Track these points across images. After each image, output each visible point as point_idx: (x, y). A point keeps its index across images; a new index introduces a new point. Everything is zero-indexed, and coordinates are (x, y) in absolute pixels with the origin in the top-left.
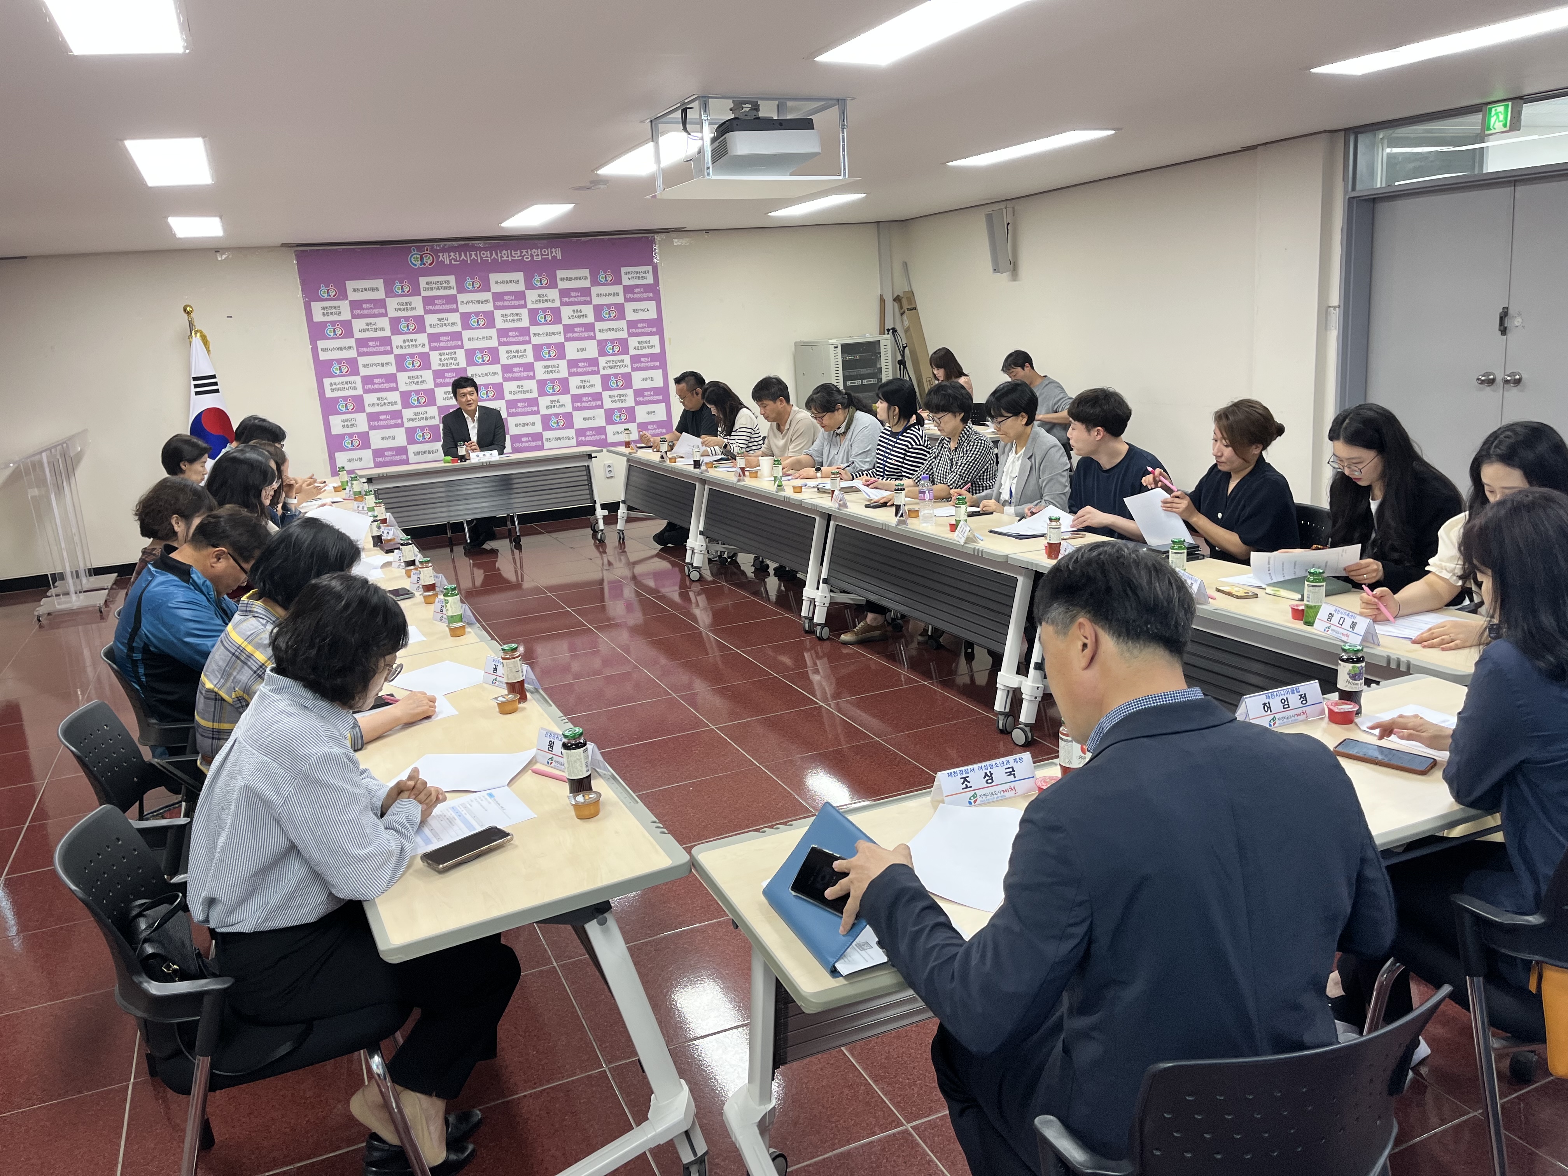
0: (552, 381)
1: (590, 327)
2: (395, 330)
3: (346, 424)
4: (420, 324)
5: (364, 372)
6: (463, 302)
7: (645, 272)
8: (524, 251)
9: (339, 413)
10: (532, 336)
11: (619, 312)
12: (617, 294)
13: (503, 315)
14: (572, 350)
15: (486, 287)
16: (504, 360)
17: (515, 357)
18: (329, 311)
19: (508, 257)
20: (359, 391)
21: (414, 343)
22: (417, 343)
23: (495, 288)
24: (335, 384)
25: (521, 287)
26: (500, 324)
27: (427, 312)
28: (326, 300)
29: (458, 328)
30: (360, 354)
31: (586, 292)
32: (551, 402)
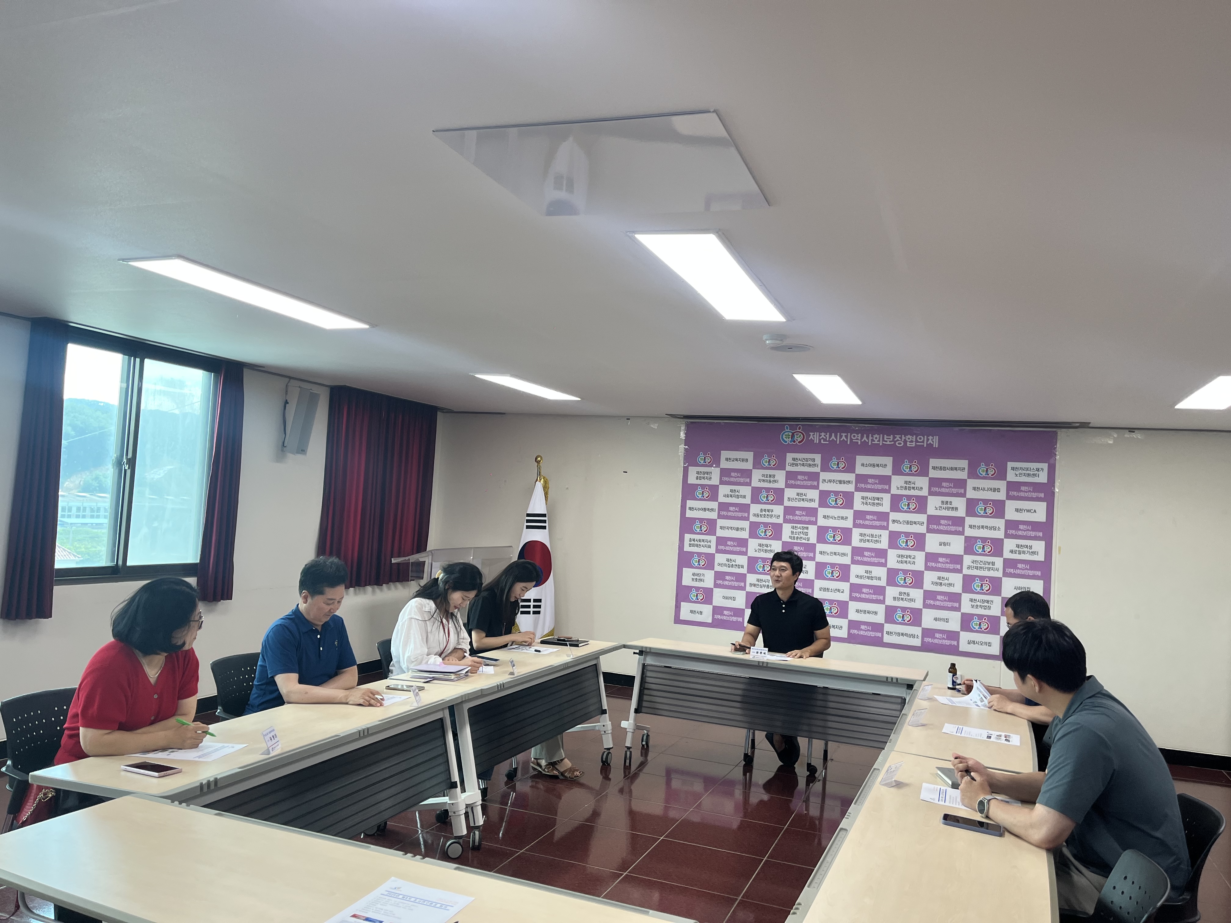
0: (905, 572)
1: (959, 522)
2: (755, 498)
3: (697, 578)
4: (778, 497)
5: (720, 533)
6: (824, 480)
7: (1038, 470)
8: (898, 437)
9: (691, 566)
10: (890, 522)
11: (998, 509)
12: (998, 490)
13: (863, 498)
14: (933, 543)
15: (850, 469)
16: (856, 541)
17: (868, 541)
18: (702, 476)
19: (879, 441)
20: (712, 550)
21: (770, 513)
22: (773, 513)
23: (860, 470)
24: (694, 540)
25: (888, 471)
26: (858, 505)
27: (788, 486)
28: (702, 466)
29: (815, 505)
30: (720, 517)
31: (961, 484)
32: (900, 593)
